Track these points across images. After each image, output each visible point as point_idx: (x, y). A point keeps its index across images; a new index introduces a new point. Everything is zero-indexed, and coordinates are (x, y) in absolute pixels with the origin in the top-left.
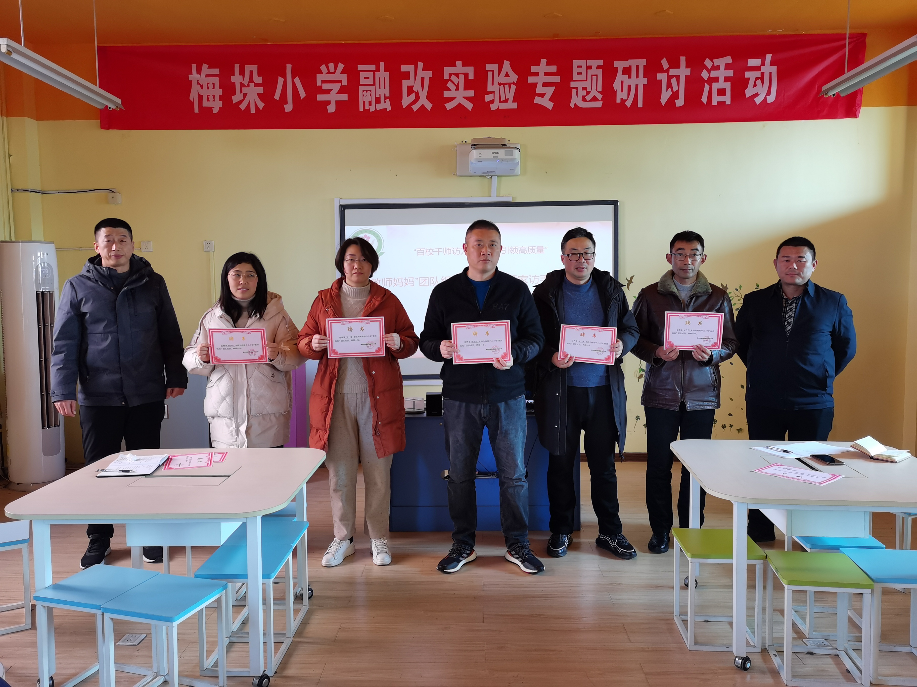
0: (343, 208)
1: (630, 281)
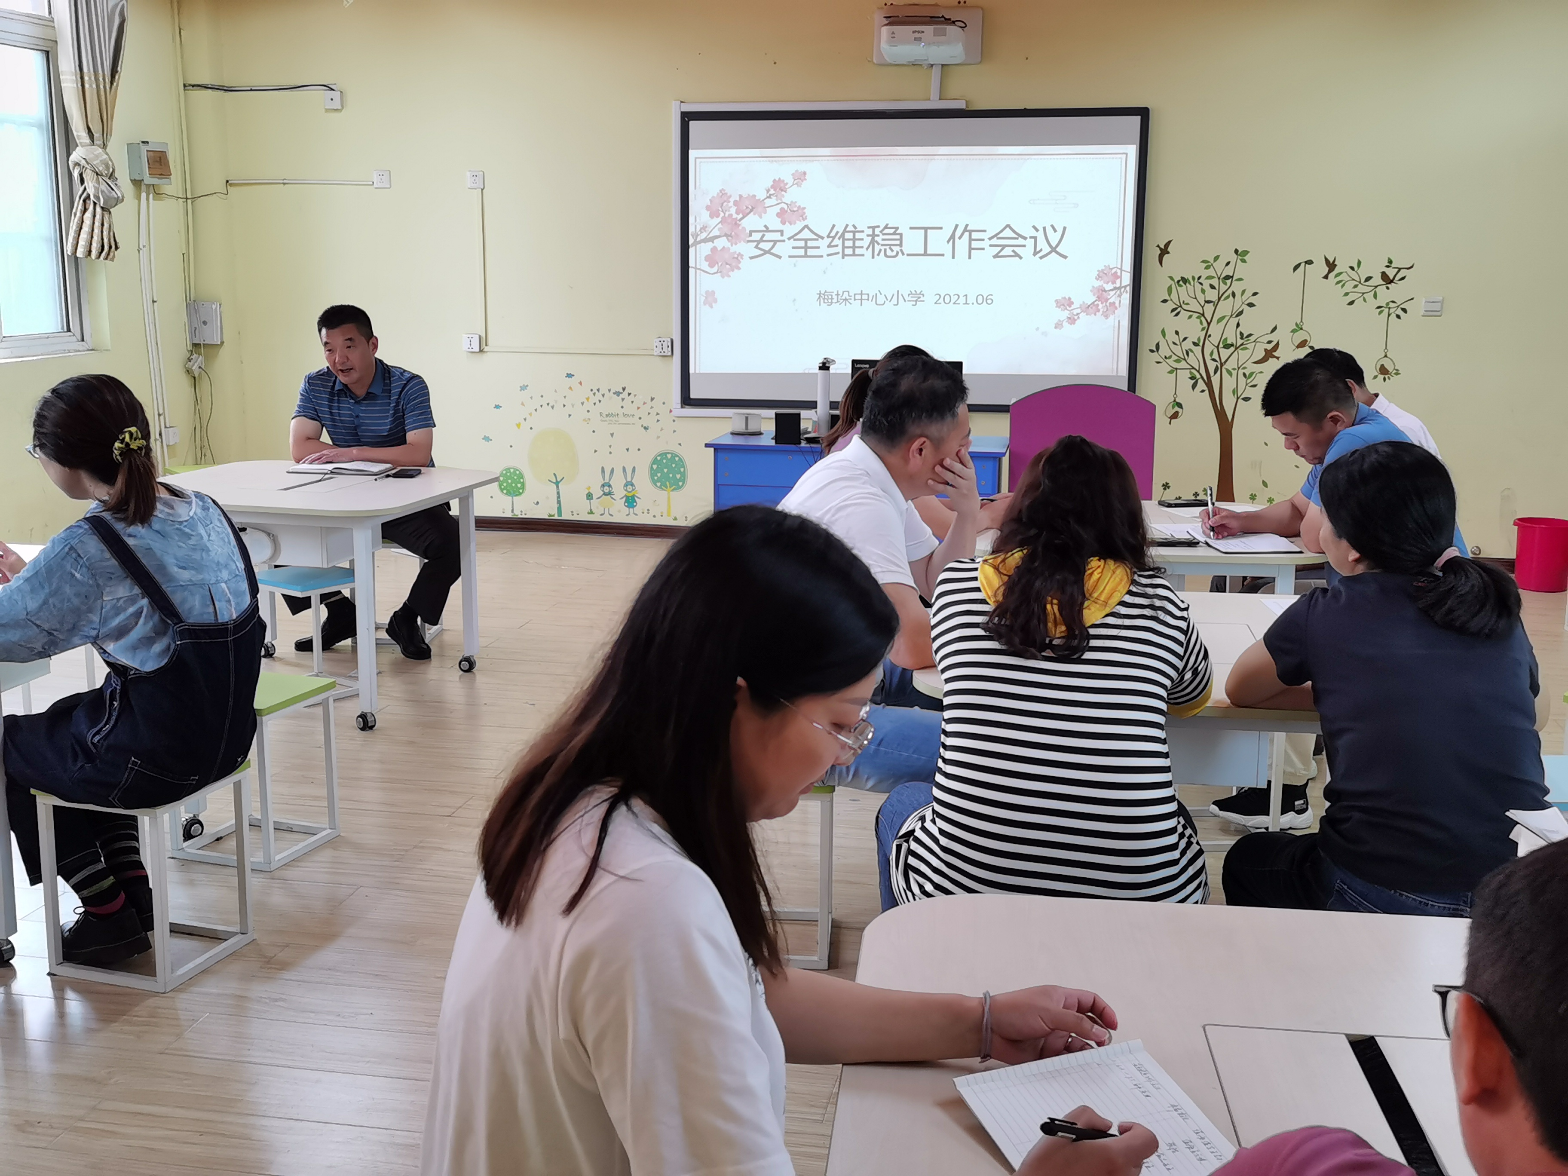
0: (688, 117)
1: (1164, 251)
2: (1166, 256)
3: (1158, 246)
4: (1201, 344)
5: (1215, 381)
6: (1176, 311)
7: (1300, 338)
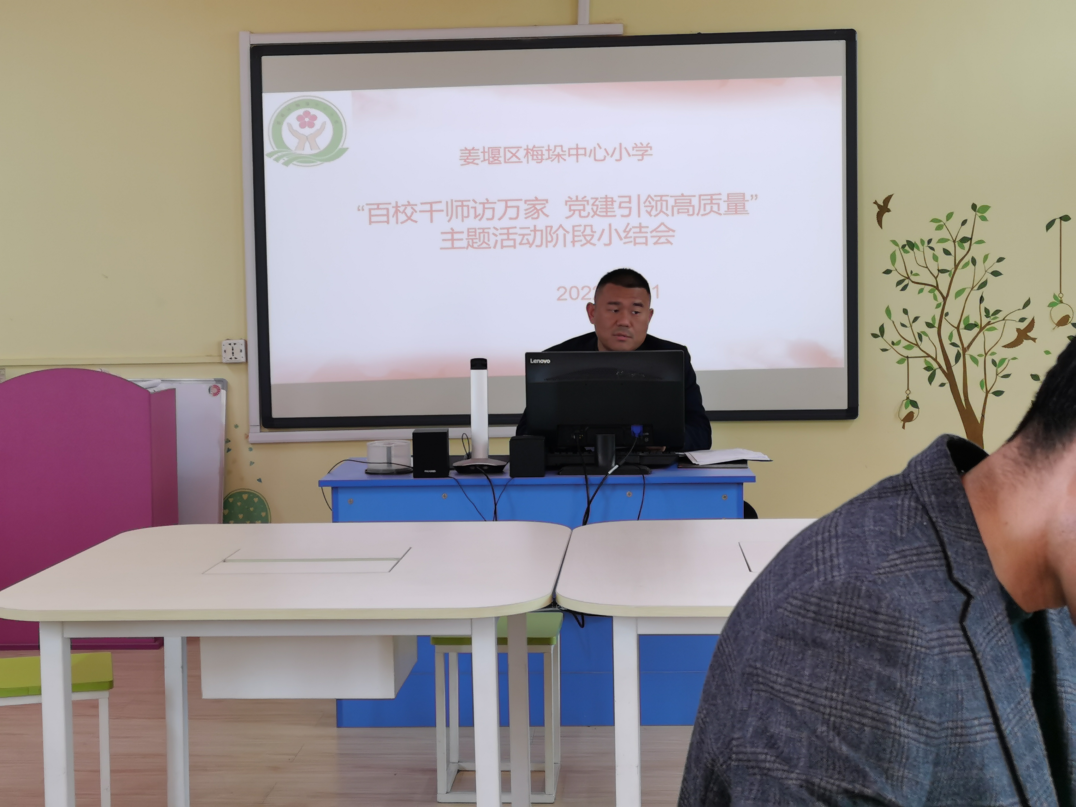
1: (883, 209)
2: (886, 216)
3: (876, 203)
4: (937, 325)
5: (957, 370)
6: (902, 284)
7: (1059, 313)
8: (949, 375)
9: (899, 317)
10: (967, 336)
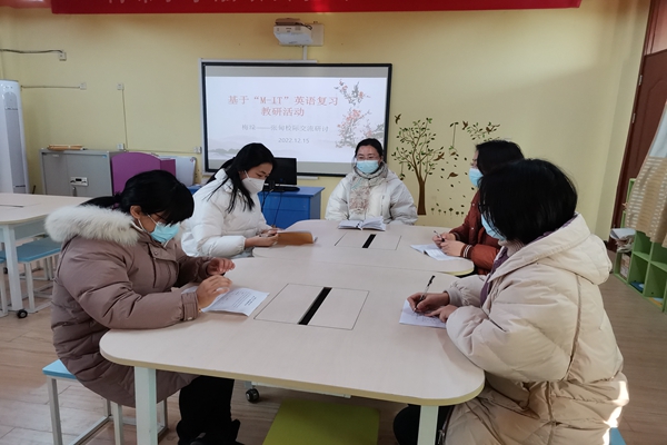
0: (204, 64)
1: (398, 118)
2: (399, 120)
3: (395, 117)
4: (412, 153)
5: (418, 166)
6: (402, 141)
7: (452, 151)
8: (416, 168)
9: (400, 150)
10: (422, 157)
